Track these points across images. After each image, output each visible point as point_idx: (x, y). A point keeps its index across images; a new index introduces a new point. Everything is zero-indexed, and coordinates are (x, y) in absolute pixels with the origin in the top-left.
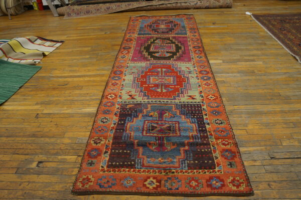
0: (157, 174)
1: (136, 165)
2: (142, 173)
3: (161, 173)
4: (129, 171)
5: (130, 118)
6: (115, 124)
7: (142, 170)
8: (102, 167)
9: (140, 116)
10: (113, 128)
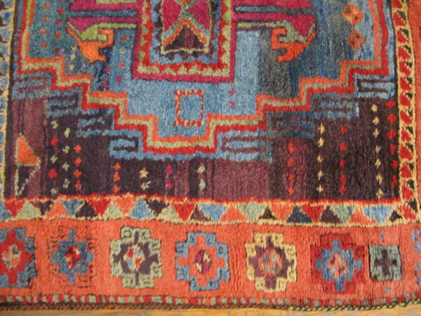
0: (408, 27)
1: (383, 96)
2: (412, 75)
3: (402, 14)
4: (407, 120)
5: (113, 144)
6: (157, 208)
7: (401, 74)
8: (395, 216)
9: (105, 100)
10: (183, 211)
